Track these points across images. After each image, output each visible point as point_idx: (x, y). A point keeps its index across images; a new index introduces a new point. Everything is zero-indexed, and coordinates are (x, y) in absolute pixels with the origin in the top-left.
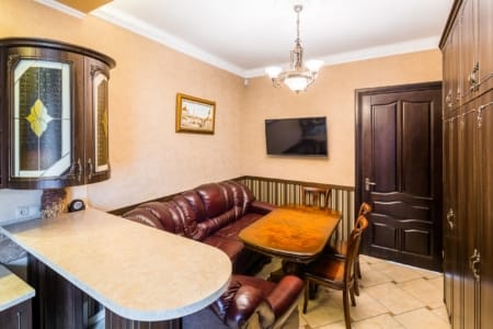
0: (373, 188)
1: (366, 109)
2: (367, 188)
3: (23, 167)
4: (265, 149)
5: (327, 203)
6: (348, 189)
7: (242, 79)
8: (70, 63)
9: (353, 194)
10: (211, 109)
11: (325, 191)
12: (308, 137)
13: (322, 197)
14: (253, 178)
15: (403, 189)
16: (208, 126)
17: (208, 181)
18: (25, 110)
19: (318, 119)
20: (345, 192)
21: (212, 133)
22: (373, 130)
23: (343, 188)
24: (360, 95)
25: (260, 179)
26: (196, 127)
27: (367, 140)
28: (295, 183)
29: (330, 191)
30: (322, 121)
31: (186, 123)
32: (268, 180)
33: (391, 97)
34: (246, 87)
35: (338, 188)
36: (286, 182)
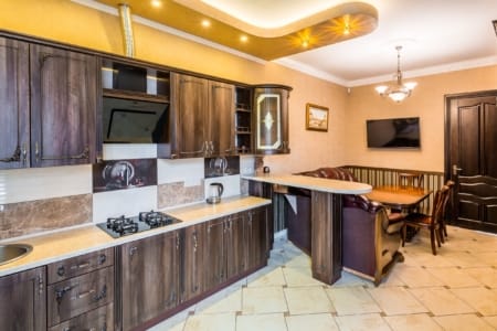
0: (460, 173)
1: (454, 110)
2: (455, 173)
3: (261, 144)
4: (366, 143)
5: (419, 185)
6: (439, 174)
7: (347, 88)
8: (281, 94)
9: (442, 178)
10: (325, 113)
11: (418, 176)
12: (401, 136)
13: (416, 181)
14: (355, 167)
15: (486, 174)
16: (324, 126)
17: (324, 166)
18: (263, 118)
19: (411, 119)
20: (436, 177)
21: (326, 131)
22: (459, 127)
23: (434, 174)
24: (449, 100)
25: (361, 168)
26: (317, 126)
27: (454, 135)
28: (392, 170)
29: (423, 176)
30: (415, 121)
31: (313, 124)
32: (368, 169)
33: (475, 100)
34: (349, 94)
35: (429, 174)
36: (384, 170)
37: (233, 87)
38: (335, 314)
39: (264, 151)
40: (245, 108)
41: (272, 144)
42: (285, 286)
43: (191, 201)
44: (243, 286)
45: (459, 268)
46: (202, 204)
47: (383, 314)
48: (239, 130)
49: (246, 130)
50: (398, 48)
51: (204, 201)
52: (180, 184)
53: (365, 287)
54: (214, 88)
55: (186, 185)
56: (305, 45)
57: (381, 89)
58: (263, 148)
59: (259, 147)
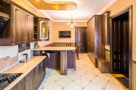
2: (77, 43)
6: (74, 43)
7: (53, 22)
15: (82, 42)
19: (70, 31)
21: (50, 33)
24: (76, 28)
29: (71, 44)
34: (53, 24)
36: (63, 43)
37: (33, 16)
38: (73, 81)
39: (42, 40)
40: (36, 24)
41: (45, 38)
42: (56, 81)
43: (13, 64)
44: (42, 88)
45: (84, 61)
46: (18, 64)
47: (81, 76)
48: (34, 32)
49: (36, 33)
50: (72, 15)
51: (19, 62)
52: (8, 57)
53: (73, 72)
54: (28, 15)
55: (11, 57)
56: (57, 8)
57: (68, 24)
58: (42, 39)
59: (41, 39)
